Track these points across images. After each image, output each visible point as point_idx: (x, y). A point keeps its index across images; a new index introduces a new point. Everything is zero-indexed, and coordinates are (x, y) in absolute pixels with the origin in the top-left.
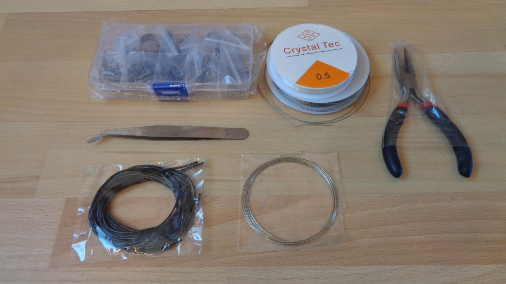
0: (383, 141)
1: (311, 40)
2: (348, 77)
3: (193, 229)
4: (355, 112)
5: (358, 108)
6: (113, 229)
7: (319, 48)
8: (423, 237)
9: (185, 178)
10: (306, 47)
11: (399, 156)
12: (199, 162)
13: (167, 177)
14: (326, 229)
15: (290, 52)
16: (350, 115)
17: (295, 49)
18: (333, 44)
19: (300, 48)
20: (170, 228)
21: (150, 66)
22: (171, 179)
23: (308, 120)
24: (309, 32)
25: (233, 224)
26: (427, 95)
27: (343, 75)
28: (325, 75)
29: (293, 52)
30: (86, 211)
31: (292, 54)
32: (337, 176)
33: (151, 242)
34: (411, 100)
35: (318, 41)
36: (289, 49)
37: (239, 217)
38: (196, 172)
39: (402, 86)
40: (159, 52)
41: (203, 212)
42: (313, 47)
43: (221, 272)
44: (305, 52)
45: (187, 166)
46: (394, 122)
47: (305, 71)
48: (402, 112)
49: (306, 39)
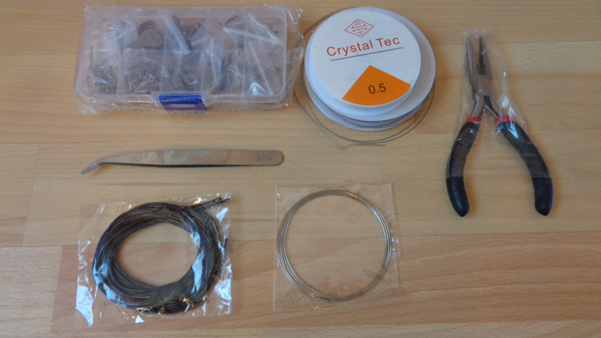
0: (448, 169)
1: (361, 35)
2: (409, 89)
3: (220, 284)
4: (416, 126)
5: (418, 121)
6: (125, 287)
7: (372, 48)
8: (488, 289)
9: (208, 219)
10: (356, 45)
11: (466, 188)
12: (225, 198)
13: (185, 218)
15: (335, 53)
16: (408, 132)
17: (342, 49)
18: (390, 41)
19: (347, 47)
21: (155, 71)
22: (190, 220)
23: (356, 139)
24: (360, 22)
25: (267, 275)
26: (503, 106)
27: (403, 86)
28: (380, 87)
29: (339, 53)
30: (88, 264)
31: (337, 56)
32: (390, 213)
33: (171, 301)
34: (484, 112)
35: (372, 36)
36: (334, 48)
38: (221, 210)
39: (474, 91)
40: (164, 48)
41: (232, 264)
42: (365, 45)
43: (254, 335)
44: (355, 54)
45: (208, 203)
46: (462, 145)
47: (354, 82)
48: (472, 130)
49: (356, 33)
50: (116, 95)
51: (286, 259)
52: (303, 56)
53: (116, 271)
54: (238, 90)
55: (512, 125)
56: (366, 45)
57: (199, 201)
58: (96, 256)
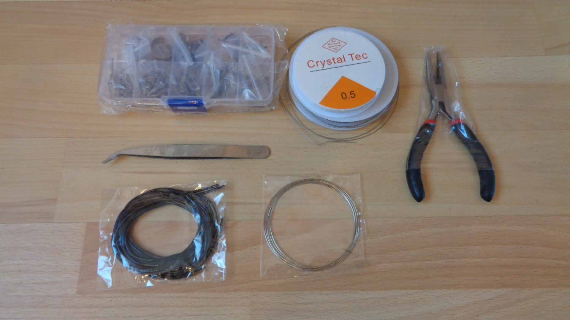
0: (408, 163)
1: (336, 51)
2: (375, 96)
3: (216, 255)
4: (381, 127)
5: (384, 122)
6: (138, 256)
7: (345, 61)
8: (439, 262)
9: (207, 202)
10: (331, 59)
12: (221, 185)
13: (188, 201)
15: (314, 66)
16: (375, 132)
17: (320, 62)
18: (360, 56)
19: (324, 61)
21: (165, 79)
22: (192, 204)
23: (332, 137)
24: (335, 40)
25: (255, 249)
26: (456, 110)
27: (370, 93)
28: (351, 94)
29: (318, 66)
30: (108, 237)
31: (316, 68)
32: (359, 199)
33: (176, 269)
34: (439, 115)
35: (344, 52)
36: (313, 61)
37: (261, 241)
38: (218, 195)
39: (432, 98)
40: (172, 60)
41: (226, 239)
43: (245, 297)
44: (330, 66)
45: (207, 188)
46: (420, 142)
47: (329, 90)
48: (429, 130)
49: (332, 49)
50: (132, 98)
51: (271, 235)
52: (288, 68)
53: (130, 243)
54: (233, 95)
55: (463, 127)
56: (339, 59)
57: (200, 186)
58: (114, 231)
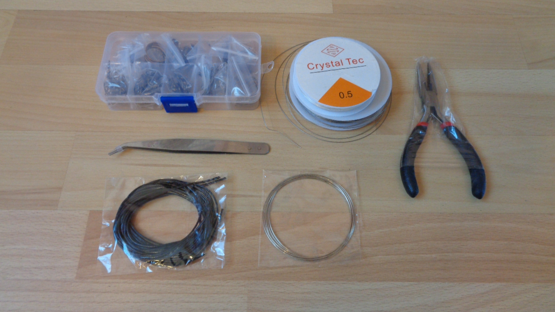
0: (402, 161)
1: (335, 56)
2: (370, 96)
3: (216, 244)
4: (376, 129)
5: (379, 126)
6: (138, 243)
7: (342, 65)
8: (434, 256)
9: (208, 193)
10: (330, 62)
11: (416, 175)
12: (222, 178)
13: (191, 192)
14: (343, 246)
15: (314, 68)
16: (371, 133)
17: (319, 65)
18: (356, 61)
19: (323, 64)
20: (194, 242)
22: (194, 193)
24: (334, 46)
25: (254, 239)
26: (446, 114)
27: (366, 93)
28: (348, 94)
29: (317, 68)
30: (110, 225)
31: (315, 70)
32: (356, 194)
33: (176, 256)
34: (431, 119)
35: (342, 56)
36: (313, 64)
37: (260, 232)
38: (219, 187)
39: (423, 103)
41: (226, 228)
43: (242, 286)
44: (329, 69)
45: (209, 180)
46: (413, 142)
47: (327, 89)
48: (422, 131)
49: (330, 54)
51: (269, 225)
53: (132, 231)
55: (453, 128)
56: (338, 63)
57: (201, 178)
58: (117, 218)
